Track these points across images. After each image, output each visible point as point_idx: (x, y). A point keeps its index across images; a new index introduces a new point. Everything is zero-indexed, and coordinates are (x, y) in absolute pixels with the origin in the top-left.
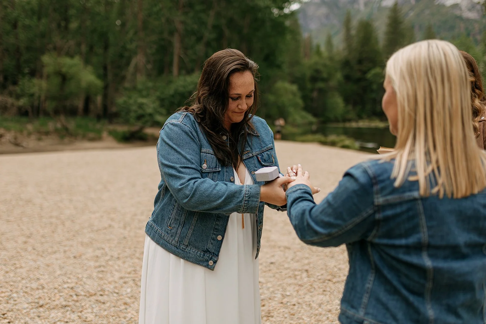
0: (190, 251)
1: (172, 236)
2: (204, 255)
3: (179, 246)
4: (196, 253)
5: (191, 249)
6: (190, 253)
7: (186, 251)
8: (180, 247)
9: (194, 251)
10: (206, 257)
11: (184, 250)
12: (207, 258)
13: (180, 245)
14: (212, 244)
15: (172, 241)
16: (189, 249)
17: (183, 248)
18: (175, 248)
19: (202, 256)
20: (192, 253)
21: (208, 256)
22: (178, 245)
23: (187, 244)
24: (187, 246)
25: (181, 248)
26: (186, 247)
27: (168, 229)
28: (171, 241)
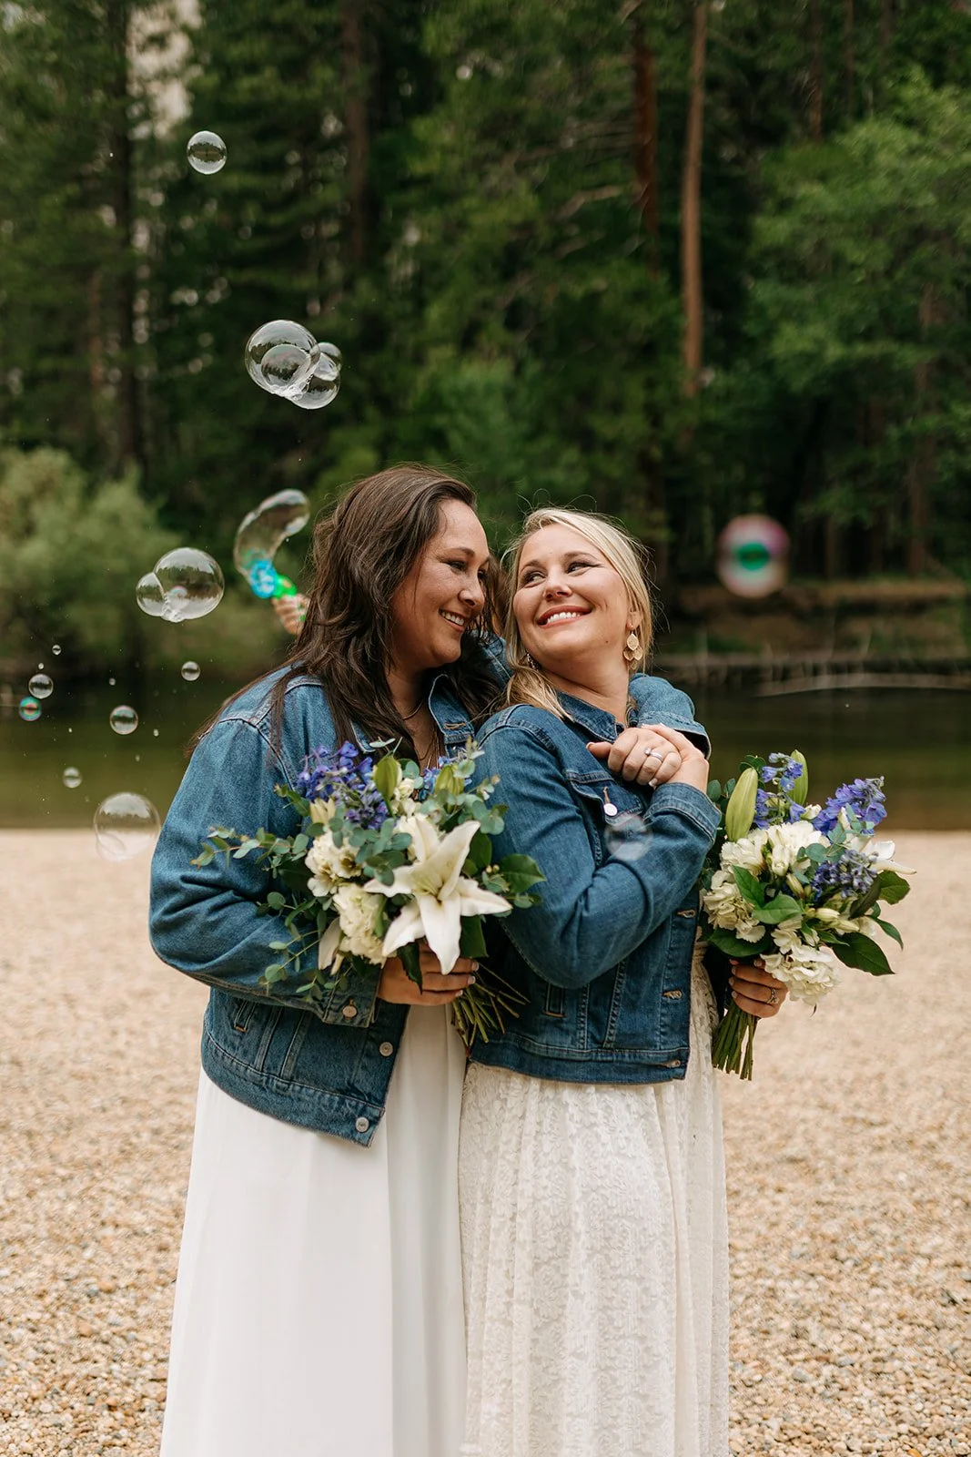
0: (300, 1092)
1: (245, 1053)
2: (342, 1102)
3: (267, 1082)
4: (319, 1098)
5: (302, 1087)
6: (299, 1099)
7: (288, 1093)
8: (270, 1086)
9: (311, 1092)
10: (348, 1109)
11: (282, 1093)
12: (351, 1111)
13: (268, 1078)
14: (364, 1068)
15: (247, 1069)
16: (297, 1088)
17: (278, 1087)
18: (257, 1088)
19: (335, 1105)
20: (307, 1098)
21: (354, 1103)
22: (265, 1078)
23: (289, 1073)
24: (292, 1079)
25: (274, 1088)
26: (289, 1085)
27: (235, 1035)
28: (242, 1069)
